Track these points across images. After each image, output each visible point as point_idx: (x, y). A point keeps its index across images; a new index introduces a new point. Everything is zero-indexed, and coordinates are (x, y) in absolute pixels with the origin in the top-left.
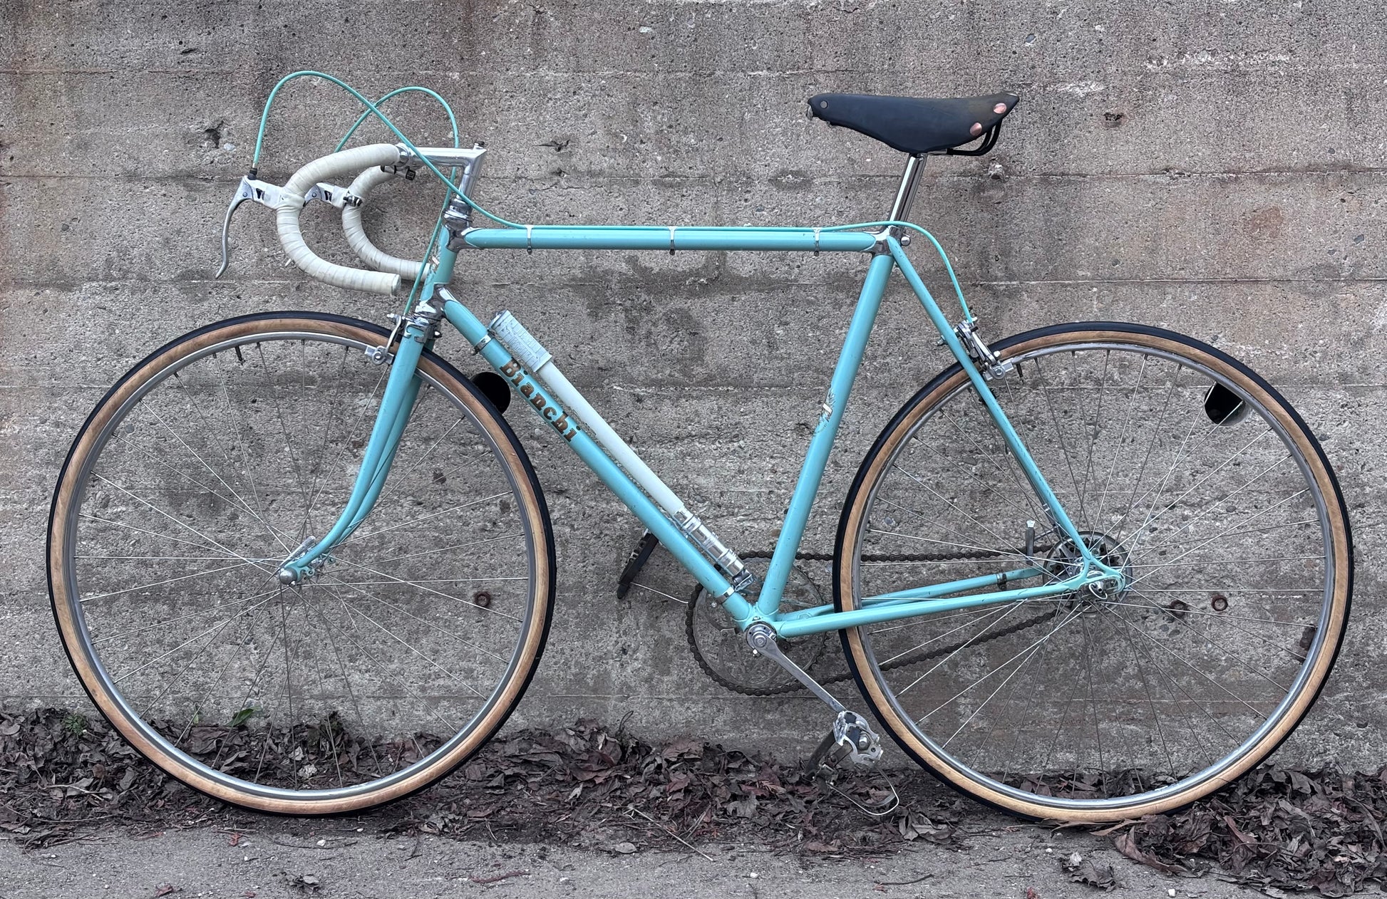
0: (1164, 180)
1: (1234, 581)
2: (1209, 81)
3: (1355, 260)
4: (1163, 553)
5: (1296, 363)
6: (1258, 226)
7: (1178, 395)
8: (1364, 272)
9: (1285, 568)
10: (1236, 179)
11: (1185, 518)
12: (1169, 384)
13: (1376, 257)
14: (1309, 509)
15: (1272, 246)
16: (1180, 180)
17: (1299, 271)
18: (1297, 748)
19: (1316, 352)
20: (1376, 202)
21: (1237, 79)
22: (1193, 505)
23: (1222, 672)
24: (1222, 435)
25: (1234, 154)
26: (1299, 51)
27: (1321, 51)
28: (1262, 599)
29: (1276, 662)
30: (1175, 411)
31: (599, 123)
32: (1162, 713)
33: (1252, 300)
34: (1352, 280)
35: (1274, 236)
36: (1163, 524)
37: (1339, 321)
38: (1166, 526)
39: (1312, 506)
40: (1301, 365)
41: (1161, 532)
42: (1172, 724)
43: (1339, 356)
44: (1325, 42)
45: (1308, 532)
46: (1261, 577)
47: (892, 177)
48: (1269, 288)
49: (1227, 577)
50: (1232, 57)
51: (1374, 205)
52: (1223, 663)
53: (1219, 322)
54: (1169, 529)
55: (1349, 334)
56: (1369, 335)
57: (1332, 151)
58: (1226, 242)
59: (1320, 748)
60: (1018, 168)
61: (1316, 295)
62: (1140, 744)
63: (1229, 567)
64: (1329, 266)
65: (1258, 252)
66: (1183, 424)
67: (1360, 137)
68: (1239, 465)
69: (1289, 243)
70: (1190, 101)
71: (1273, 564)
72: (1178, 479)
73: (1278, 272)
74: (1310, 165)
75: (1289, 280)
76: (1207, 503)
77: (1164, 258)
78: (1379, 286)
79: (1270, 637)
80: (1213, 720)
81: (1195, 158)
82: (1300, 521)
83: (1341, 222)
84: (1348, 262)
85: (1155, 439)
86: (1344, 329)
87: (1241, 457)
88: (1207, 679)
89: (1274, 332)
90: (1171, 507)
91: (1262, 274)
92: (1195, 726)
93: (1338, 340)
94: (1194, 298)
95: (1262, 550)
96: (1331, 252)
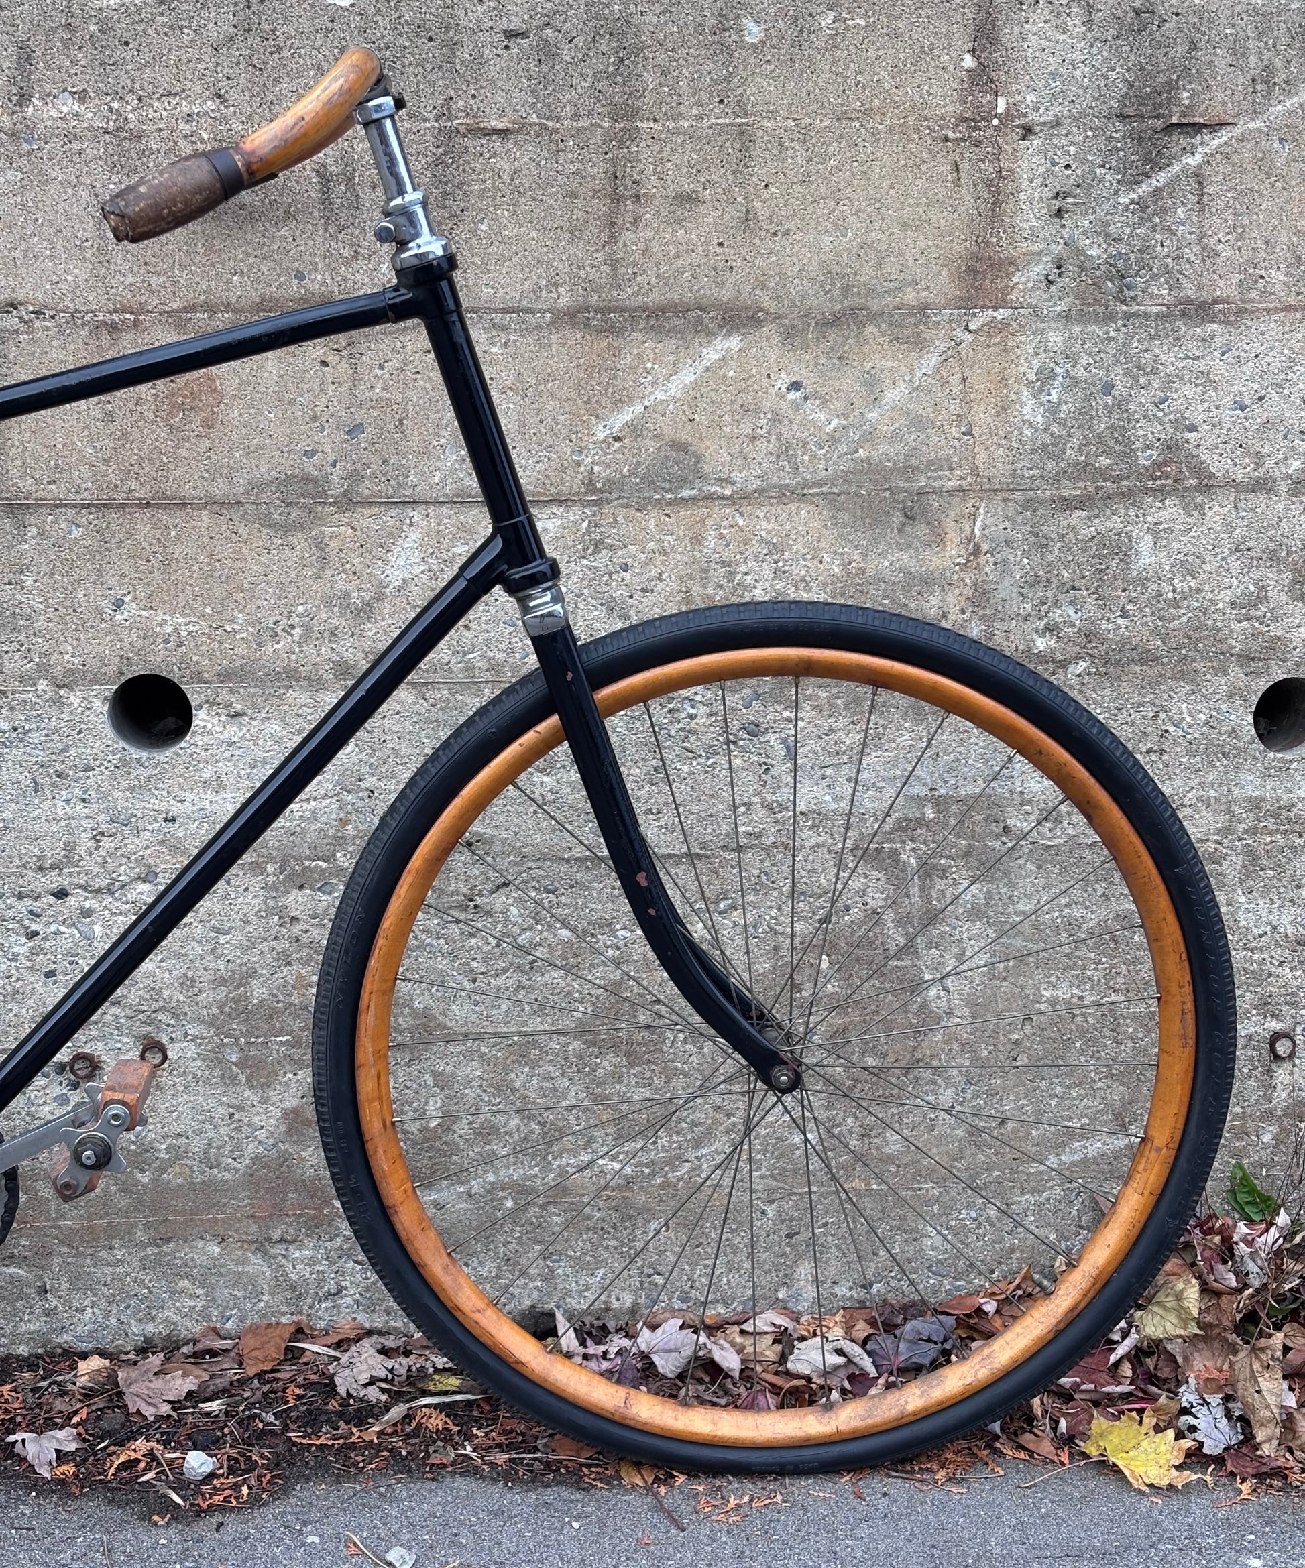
0: (10, 322)
1: (175, 1015)
2: (76, 146)
3: (350, 467)
4: (51, 974)
5: (260, 644)
6: (180, 407)
7: (58, 702)
8: (366, 489)
9: (258, 992)
10: (136, 324)
11: (86, 913)
12: (42, 685)
13: (385, 461)
14: (295, 891)
15: (207, 443)
16: (37, 324)
17: (255, 487)
18: (293, 1288)
19: (292, 627)
20: (381, 367)
21: (127, 144)
22: (98, 891)
23: (162, 1170)
24: (141, 771)
25: (130, 279)
26: (232, 96)
27: (271, 97)
28: (223, 1045)
29: (251, 1149)
30: (56, 731)
32: (62, 1243)
33: (178, 537)
34: (347, 502)
35: (208, 424)
36: (48, 924)
37: (329, 572)
38: (53, 928)
39: (301, 887)
40: (269, 649)
41: (45, 939)
42: (81, 1261)
43: (333, 633)
44: (276, 81)
45: (296, 929)
46: (221, 1008)
48: (205, 514)
49: (163, 1009)
50: (115, 105)
51: (379, 372)
52: (163, 1155)
53: (123, 576)
54: (57, 933)
55: (347, 595)
56: (380, 597)
57: (300, 276)
58: (125, 434)
59: (331, 1286)
61: (286, 529)
62: (27, 1298)
63: (165, 993)
64: (307, 479)
65: (183, 452)
66: (73, 752)
67: (346, 252)
68: (173, 820)
69: (235, 438)
70: (46, 183)
71: (240, 985)
72: (70, 847)
73: (220, 489)
74: (263, 300)
75: (239, 503)
76: (122, 887)
77: (19, 462)
78: (393, 513)
79: (240, 1108)
80: (149, 1250)
81: (62, 285)
82: (282, 912)
83: (322, 402)
84: (338, 471)
85: (25, 778)
86: (338, 586)
87: (175, 808)
88: (137, 1182)
89: (219, 591)
90: (61, 894)
91: (189, 491)
92: (120, 1262)
93: (329, 605)
94: (76, 533)
95: (220, 963)
96: (311, 453)
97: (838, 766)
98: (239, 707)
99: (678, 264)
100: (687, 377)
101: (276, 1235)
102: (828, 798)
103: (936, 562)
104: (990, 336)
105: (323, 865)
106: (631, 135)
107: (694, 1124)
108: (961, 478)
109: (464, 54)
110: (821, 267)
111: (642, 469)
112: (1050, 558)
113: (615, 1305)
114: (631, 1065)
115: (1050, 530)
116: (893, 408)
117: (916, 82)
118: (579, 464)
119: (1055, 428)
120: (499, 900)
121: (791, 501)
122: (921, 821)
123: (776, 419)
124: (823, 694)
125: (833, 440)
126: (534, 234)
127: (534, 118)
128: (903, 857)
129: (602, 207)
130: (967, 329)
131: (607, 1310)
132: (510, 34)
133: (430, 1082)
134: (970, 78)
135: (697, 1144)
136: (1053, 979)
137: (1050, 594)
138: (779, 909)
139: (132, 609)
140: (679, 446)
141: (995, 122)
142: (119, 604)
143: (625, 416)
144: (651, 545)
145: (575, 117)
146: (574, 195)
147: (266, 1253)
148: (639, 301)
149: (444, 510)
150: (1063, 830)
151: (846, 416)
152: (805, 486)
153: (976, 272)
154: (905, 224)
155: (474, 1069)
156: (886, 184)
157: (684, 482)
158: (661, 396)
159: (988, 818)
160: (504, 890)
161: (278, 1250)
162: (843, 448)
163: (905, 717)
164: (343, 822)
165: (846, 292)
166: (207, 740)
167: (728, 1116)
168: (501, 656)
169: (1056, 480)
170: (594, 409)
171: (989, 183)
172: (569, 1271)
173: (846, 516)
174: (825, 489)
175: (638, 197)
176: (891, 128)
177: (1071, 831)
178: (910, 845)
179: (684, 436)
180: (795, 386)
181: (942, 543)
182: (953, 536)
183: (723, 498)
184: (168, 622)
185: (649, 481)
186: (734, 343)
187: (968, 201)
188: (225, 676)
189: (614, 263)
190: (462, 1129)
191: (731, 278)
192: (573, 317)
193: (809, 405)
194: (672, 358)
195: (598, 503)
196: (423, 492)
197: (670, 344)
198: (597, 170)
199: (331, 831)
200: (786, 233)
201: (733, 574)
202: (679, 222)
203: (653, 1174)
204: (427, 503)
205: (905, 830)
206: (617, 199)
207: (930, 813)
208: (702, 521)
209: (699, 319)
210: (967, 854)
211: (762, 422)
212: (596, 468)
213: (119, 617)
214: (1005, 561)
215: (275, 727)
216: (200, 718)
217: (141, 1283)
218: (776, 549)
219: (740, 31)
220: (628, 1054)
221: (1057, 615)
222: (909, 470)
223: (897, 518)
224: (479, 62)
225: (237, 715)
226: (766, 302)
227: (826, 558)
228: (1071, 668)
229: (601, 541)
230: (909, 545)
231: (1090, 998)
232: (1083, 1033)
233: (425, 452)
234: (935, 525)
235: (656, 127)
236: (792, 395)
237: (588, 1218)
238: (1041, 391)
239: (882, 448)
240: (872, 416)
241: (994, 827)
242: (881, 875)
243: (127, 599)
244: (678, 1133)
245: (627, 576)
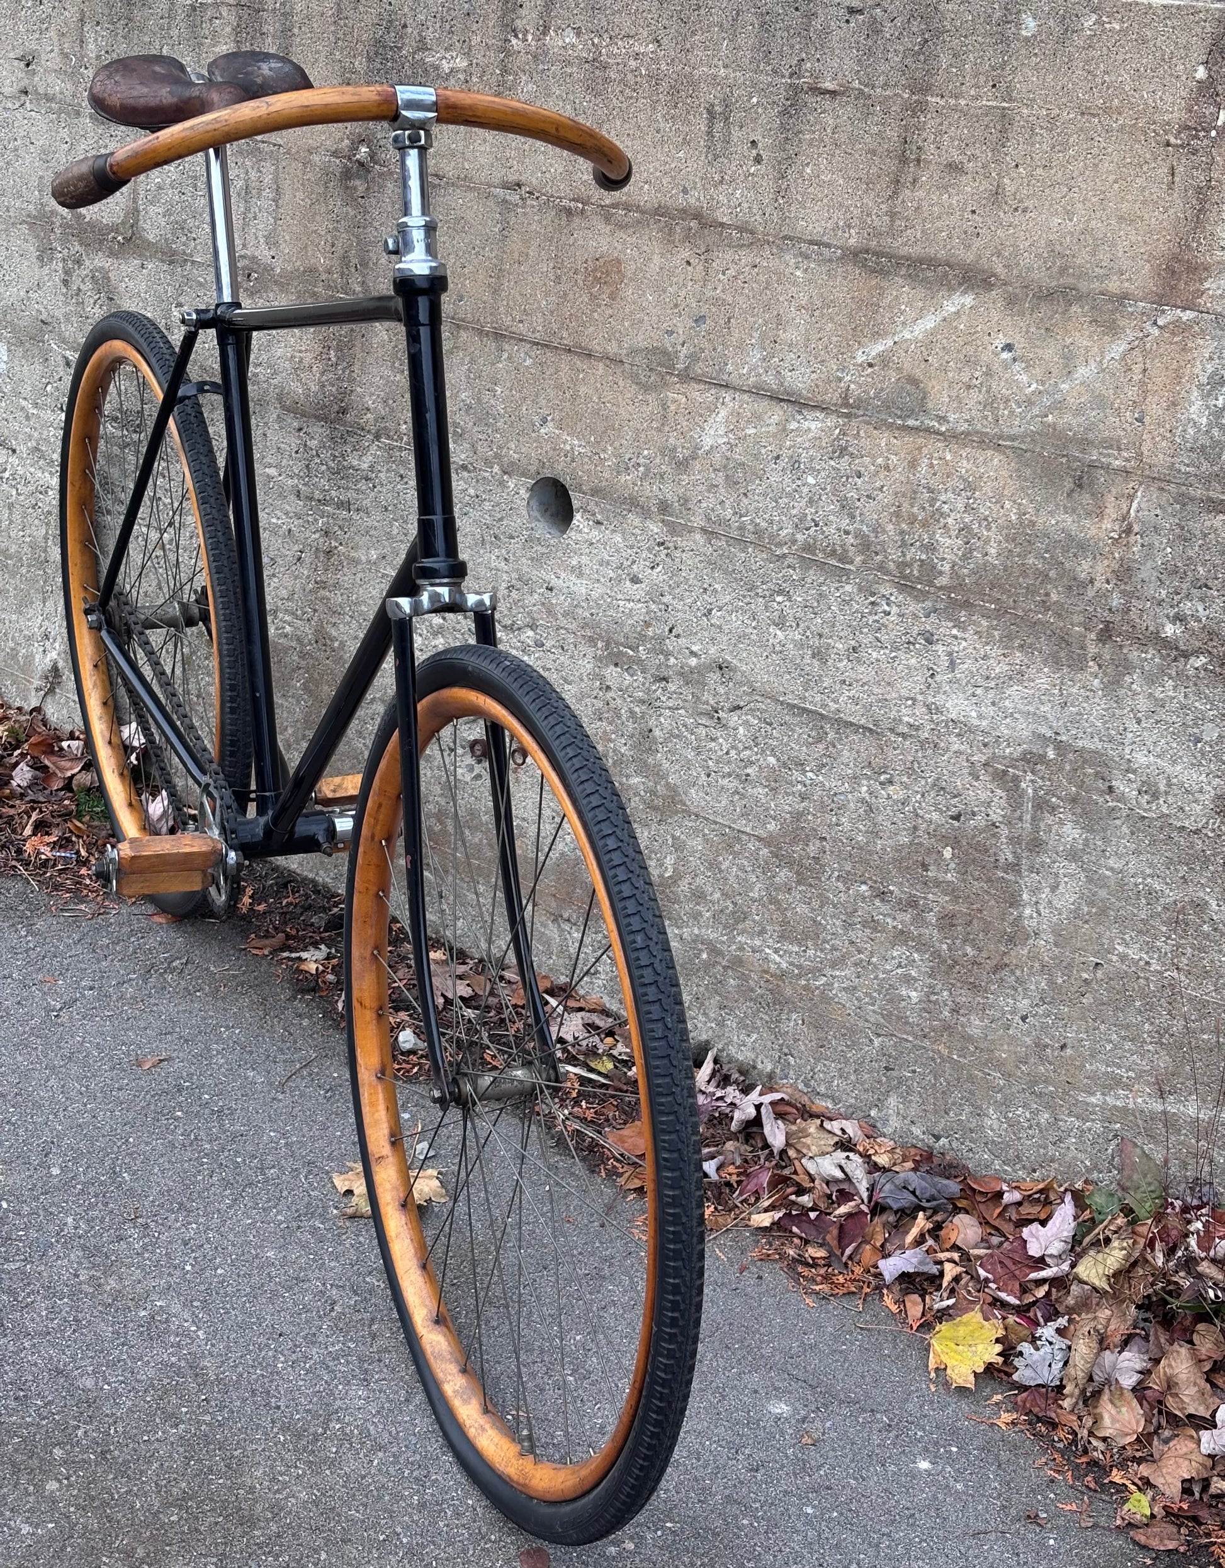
0: (515, 198)
2: (569, 70)
3: (692, 349)
5: (618, 473)
6: (597, 280)
7: (502, 484)
8: (699, 369)
10: (583, 211)
12: (494, 468)
13: (714, 349)
14: (612, 667)
15: (610, 311)
16: (529, 202)
17: (633, 352)
19: (639, 465)
20: (724, 274)
21: (597, 72)
24: (539, 548)
26: (665, 41)
27: (688, 46)
29: (561, 847)
30: (498, 504)
33: (583, 379)
34: (686, 377)
35: (613, 297)
37: (667, 429)
39: (615, 665)
40: (623, 478)
42: (461, 884)
43: (662, 476)
44: (694, 33)
45: (607, 695)
47: (275, 145)
48: (601, 367)
50: (596, 41)
51: (721, 277)
53: (549, 400)
55: (674, 449)
56: (694, 457)
57: (685, 191)
58: (565, 294)
60: (383, 155)
61: (646, 388)
64: (665, 352)
65: (595, 315)
66: (505, 522)
67: (717, 177)
68: (551, 589)
69: (627, 310)
70: (549, 95)
73: (612, 348)
74: (660, 206)
75: (621, 361)
76: (519, 629)
77: (505, 303)
78: (713, 391)
82: (602, 678)
83: (683, 293)
84: (684, 350)
85: (475, 533)
86: (670, 441)
87: (554, 582)
89: (601, 426)
91: (596, 346)
93: (663, 455)
94: (528, 362)
96: (670, 333)
97: (987, 689)
98: (599, 517)
99: (938, 224)
100: (929, 322)
101: (566, 916)
102: (974, 714)
103: (1093, 532)
104: (1173, 334)
105: (631, 653)
106: (920, 108)
107: (834, 948)
108: (1127, 460)
109: (817, 24)
110: (1047, 246)
111: (883, 395)
112: (1190, 553)
113: (760, 1066)
114: (799, 883)
115: (1195, 526)
116: (1082, 384)
117: (1152, 87)
118: (840, 380)
119: (1215, 432)
120: (734, 719)
121: (989, 448)
122: (1042, 758)
123: (989, 373)
124: (985, 623)
125: (1029, 402)
126: (841, 182)
127: (856, 84)
128: (1023, 785)
129: (892, 165)
130: (1155, 323)
131: (754, 1067)
132: (852, 11)
133: (670, 842)
134: (1199, 89)
135: (834, 965)
136: (1127, 937)
137: (1184, 586)
138: (923, 796)
139: (550, 428)
140: (914, 381)
141: (1213, 133)
142: (544, 421)
143: (879, 347)
144: (880, 461)
145: (885, 86)
146: (874, 152)
147: (559, 926)
148: (904, 251)
149: (746, 397)
150: (1158, 806)
151: (1043, 383)
152: (1001, 437)
153: (1174, 272)
154: (1121, 219)
155: (697, 843)
156: (1112, 178)
157: (912, 413)
158: (908, 336)
159: (1097, 773)
160: (738, 712)
161: (567, 926)
162: (1036, 411)
163: (1045, 662)
164: (647, 624)
165: (1063, 270)
166: (578, 536)
167: (859, 952)
168: (764, 524)
169: (1207, 481)
170: (858, 334)
171: (1199, 190)
172: (734, 1025)
173: (1029, 471)
174: (1016, 444)
175: (919, 161)
176: (1123, 127)
177: (1165, 810)
178: (1030, 776)
179: (918, 373)
180: (1009, 347)
181: (1101, 515)
182: (1111, 511)
183: (938, 433)
184: (572, 442)
185: (887, 406)
186: (968, 300)
187: (1178, 205)
188: (596, 492)
189: (893, 215)
190: (684, 886)
191: (977, 243)
192: (856, 256)
193: (1017, 367)
194: (920, 304)
195: (848, 416)
196: (734, 380)
197: (921, 292)
198: (892, 133)
199: (639, 628)
200: (1025, 211)
201: (935, 500)
202: (945, 187)
203: (799, 976)
204: (734, 388)
205: (1029, 762)
206: (903, 160)
207: (1051, 754)
208: (920, 449)
209: (946, 274)
210: (1074, 800)
211: (978, 374)
212: (852, 386)
213: (542, 430)
214: (1151, 546)
215: (618, 538)
216: (578, 517)
218: (971, 487)
219: (1018, 25)
220: (798, 873)
221: (1187, 607)
222: (1085, 443)
223: (1068, 484)
224: (826, 32)
225: (598, 523)
226: (999, 269)
227: (1008, 505)
228: (1192, 659)
229: (846, 448)
230: (1074, 511)
231: (1155, 966)
232: (1144, 996)
233: (741, 347)
234: (1098, 497)
235: (942, 103)
236: (1006, 355)
237: (752, 990)
238: (1209, 395)
239: (1068, 418)
240: (1064, 387)
241: (1100, 784)
242: (1003, 794)
243: (549, 418)
244: (822, 950)
245: (859, 481)
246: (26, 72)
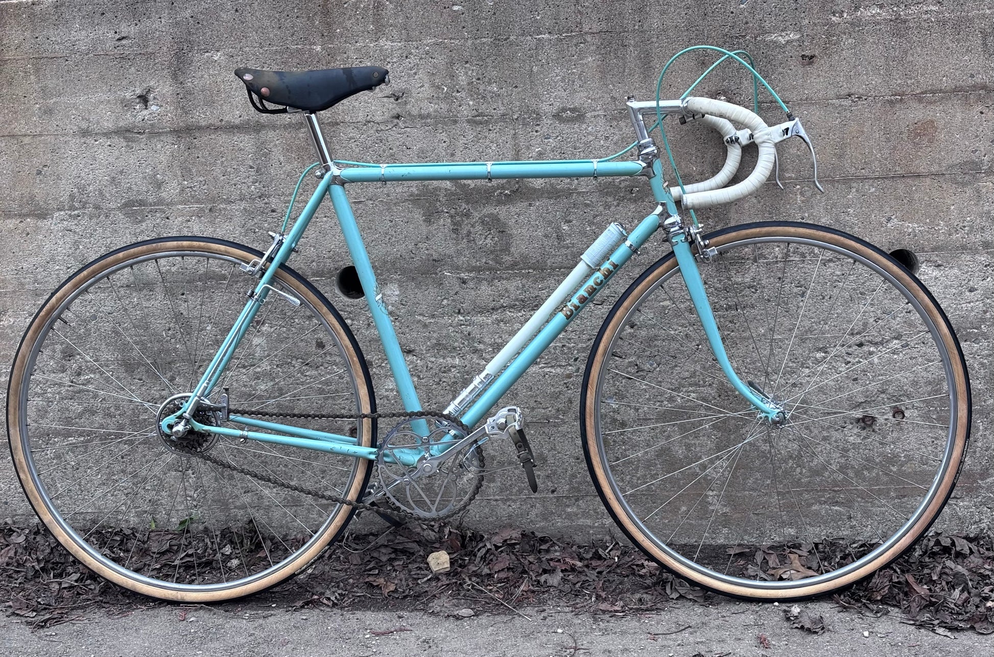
0: (847, 103)
1: (909, 398)
2: (878, 27)
3: (992, 157)
4: (855, 379)
5: (950, 235)
6: (919, 134)
10: (901, 100)
11: (871, 353)
15: (930, 149)
16: (859, 102)
17: (952, 166)
18: (960, 519)
19: (964, 227)
21: (900, 25)
22: (876, 344)
23: (902, 466)
25: (899, 81)
28: (930, 411)
30: (861, 275)
31: (426, 79)
32: (858, 497)
33: (916, 189)
34: (990, 172)
35: (931, 141)
36: (854, 358)
37: (982, 202)
38: (857, 359)
39: (966, 341)
40: (954, 237)
41: (853, 364)
42: (867, 504)
43: (982, 229)
48: (928, 180)
49: (904, 395)
50: (895, 9)
52: (903, 459)
53: (891, 207)
54: (859, 362)
57: (972, 76)
58: (895, 147)
59: (977, 518)
60: (738, 98)
61: (964, 184)
62: (843, 520)
63: (905, 388)
64: (973, 162)
65: (919, 153)
66: (868, 284)
68: (910, 312)
69: (942, 146)
70: (865, 43)
71: (938, 384)
72: (865, 325)
73: (935, 168)
74: (956, 87)
75: (943, 174)
76: (887, 342)
77: (849, 161)
79: (937, 439)
80: (896, 501)
81: (870, 86)
83: (981, 129)
84: (987, 158)
85: (847, 295)
86: (985, 209)
88: (891, 471)
89: (933, 212)
90: (861, 345)
91: (921, 170)
92: (884, 506)
93: (981, 217)
94: (873, 190)
95: (929, 375)
96: (974, 152)
98: (939, 262)
105: (976, 331)
139: (895, 222)
142: (889, 220)
164: (985, 312)
166: (926, 277)
184: (910, 226)
188: (934, 249)
199: (980, 316)
213: (889, 225)
215: (956, 271)
216: (922, 266)
217: (893, 515)
225: (939, 266)
243: (893, 217)
246: (397, 104)
